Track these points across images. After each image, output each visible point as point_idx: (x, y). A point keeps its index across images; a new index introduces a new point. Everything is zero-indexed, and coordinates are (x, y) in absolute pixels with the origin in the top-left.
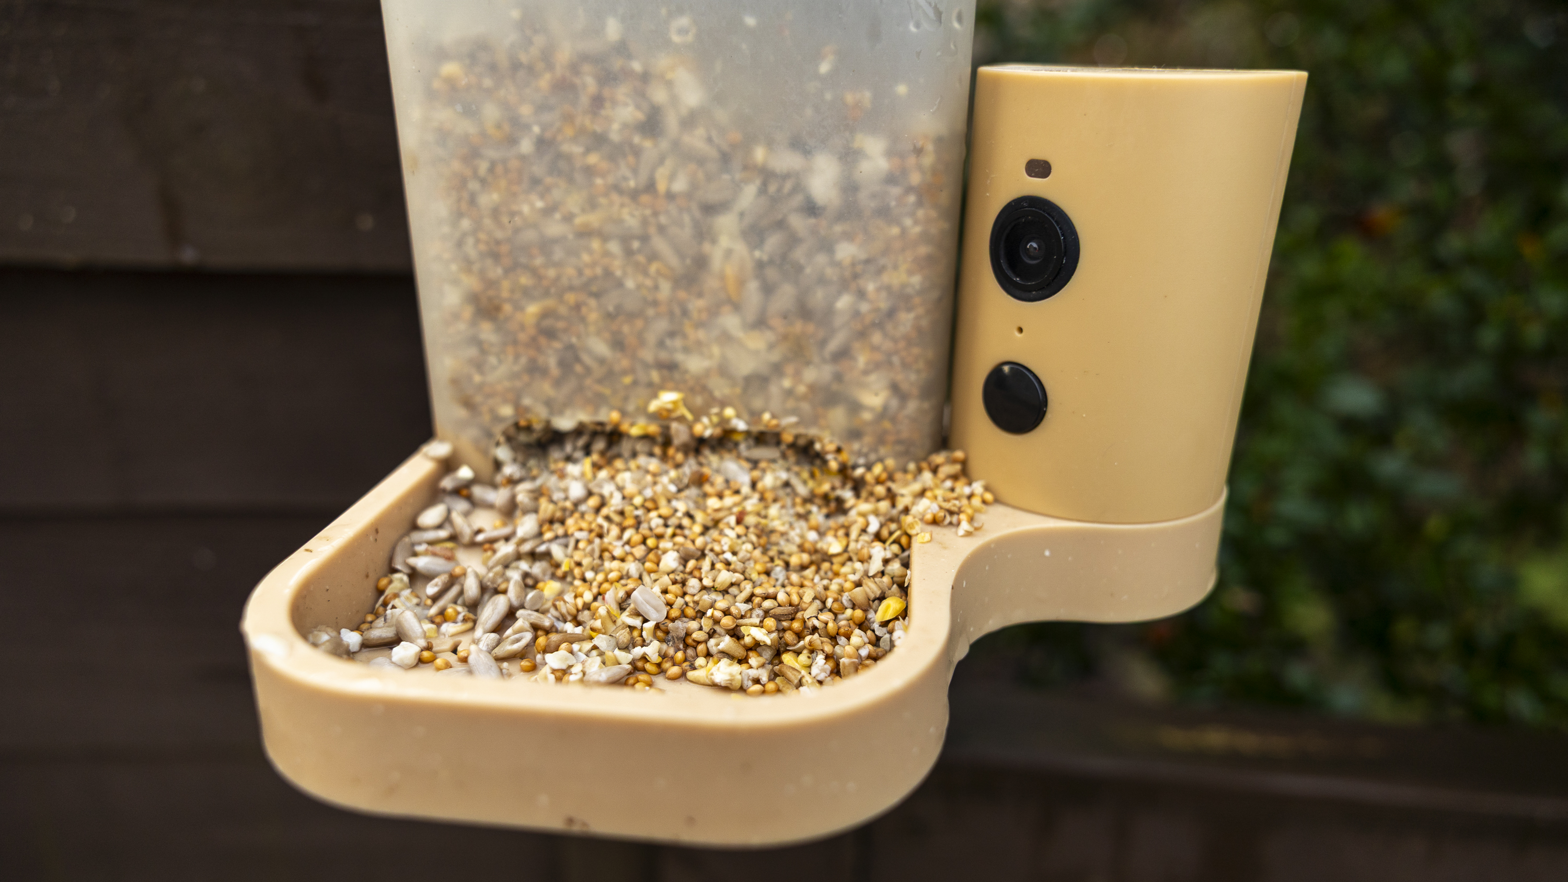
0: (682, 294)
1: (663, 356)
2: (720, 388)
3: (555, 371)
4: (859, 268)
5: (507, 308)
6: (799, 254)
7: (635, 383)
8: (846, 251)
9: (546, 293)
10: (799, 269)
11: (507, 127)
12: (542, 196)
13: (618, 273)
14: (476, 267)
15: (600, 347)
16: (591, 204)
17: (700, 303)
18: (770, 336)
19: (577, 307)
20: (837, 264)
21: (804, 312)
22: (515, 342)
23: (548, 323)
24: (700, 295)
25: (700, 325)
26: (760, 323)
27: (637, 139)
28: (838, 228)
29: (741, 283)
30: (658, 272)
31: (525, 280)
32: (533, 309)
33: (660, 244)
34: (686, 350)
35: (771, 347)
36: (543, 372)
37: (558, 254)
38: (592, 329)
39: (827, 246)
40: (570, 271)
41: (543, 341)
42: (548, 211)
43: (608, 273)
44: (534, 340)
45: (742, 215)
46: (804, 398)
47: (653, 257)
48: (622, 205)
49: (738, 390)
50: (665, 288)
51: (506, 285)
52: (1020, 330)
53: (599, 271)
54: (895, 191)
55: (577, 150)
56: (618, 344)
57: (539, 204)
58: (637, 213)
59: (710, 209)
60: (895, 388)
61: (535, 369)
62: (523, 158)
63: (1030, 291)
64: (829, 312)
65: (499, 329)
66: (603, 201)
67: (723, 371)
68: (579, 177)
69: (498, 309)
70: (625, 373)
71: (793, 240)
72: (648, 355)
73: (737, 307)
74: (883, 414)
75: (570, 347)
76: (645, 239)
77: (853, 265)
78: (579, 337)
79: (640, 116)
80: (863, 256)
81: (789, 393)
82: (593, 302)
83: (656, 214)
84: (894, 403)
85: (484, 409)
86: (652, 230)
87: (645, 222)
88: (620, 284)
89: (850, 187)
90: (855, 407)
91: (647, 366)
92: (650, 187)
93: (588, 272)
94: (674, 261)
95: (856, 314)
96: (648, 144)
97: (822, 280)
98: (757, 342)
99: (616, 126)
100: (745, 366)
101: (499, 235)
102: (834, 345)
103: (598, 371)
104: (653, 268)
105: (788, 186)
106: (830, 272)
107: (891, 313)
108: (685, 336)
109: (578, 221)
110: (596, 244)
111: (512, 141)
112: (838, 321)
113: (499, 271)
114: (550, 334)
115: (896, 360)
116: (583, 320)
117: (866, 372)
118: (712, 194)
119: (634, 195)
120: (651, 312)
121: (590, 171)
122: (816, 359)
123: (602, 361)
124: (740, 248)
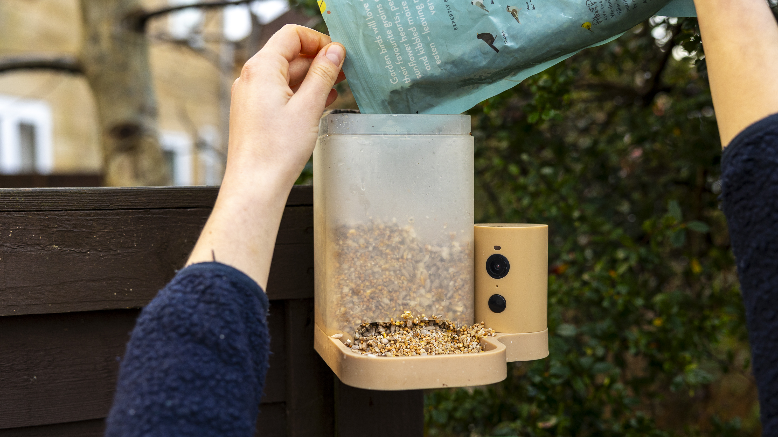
0: (410, 285)
1: (405, 302)
2: (419, 309)
3: (374, 308)
4: (455, 274)
5: (362, 292)
6: (440, 272)
7: (396, 310)
8: (451, 270)
9: (373, 287)
10: (440, 275)
11: (366, 244)
12: (373, 261)
13: (393, 280)
14: (354, 281)
15: (386, 301)
16: (386, 262)
17: (414, 286)
18: (433, 294)
19: (381, 290)
20: (449, 274)
21: (441, 286)
22: (363, 301)
23: (373, 295)
24: (414, 284)
25: (414, 292)
26: (430, 291)
27: (399, 246)
28: (449, 265)
29: (425, 280)
30: (404, 279)
31: (367, 284)
32: (369, 292)
33: (404, 272)
34: (410, 300)
35: (433, 296)
36: (371, 309)
37: (377, 276)
38: (385, 296)
39: (447, 270)
40: (380, 280)
41: (371, 300)
42: (375, 265)
43: (390, 280)
44: (368, 300)
45: (425, 263)
46: (442, 310)
47: (402, 275)
48: (395, 262)
49: (424, 310)
50: (405, 283)
51: (362, 285)
52: (497, 286)
53: (388, 280)
54: (463, 255)
55: (384, 249)
56: (391, 300)
57: (373, 263)
58: (399, 264)
59: (417, 262)
60: (465, 305)
61: (368, 309)
62: (369, 251)
63: (499, 276)
64: (448, 286)
65: (358, 299)
66: (390, 261)
67: (420, 305)
68: (384, 256)
69: (359, 292)
70: (393, 308)
71: (438, 268)
72: (400, 302)
73: (424, 287)
74: (462, 313)
75: (378, 302)
76: (400, 270)
77: (453, 273)
78: (381, 299)
79: (400, 240)
80: (456, 271)
81: (437, 309)
82: (385, 288)
83: (403, 264)
84: (465, 310)
85: (353, 322)
86: (402, 268)
87: (400, 266)
88: (394, 283)
89: (451, 254)
90: (455, 312)
91: (399, 305)
92: (402, 257)
93: (385, 280)
94: (408, 276)
95: (455, 286)
96: (402, 247)
97: (446, 278)
98: (429, 296)
99: (394, 243)
100: (426, 302)
101: (361, 272)
102: (449, 295)
103: (386, 307)
104: (402, 278)
105: (437, 255)
106: (447, 275)
107: (463, 285)
108: (410, 296)
109: (383, 267)
110: (387, 273)
111: (367, 247)
112: (450, 288)
113: (361, 281)
114: (372, 298)
115: (465, 297)
116: (382, 294)
117: (458, 302)
118: (418, 258)
119: (398, 259)
120: (401, 290)
121: (387, 254)
122: (445, 299)
123: (387, 305)
124: (425, 271)
